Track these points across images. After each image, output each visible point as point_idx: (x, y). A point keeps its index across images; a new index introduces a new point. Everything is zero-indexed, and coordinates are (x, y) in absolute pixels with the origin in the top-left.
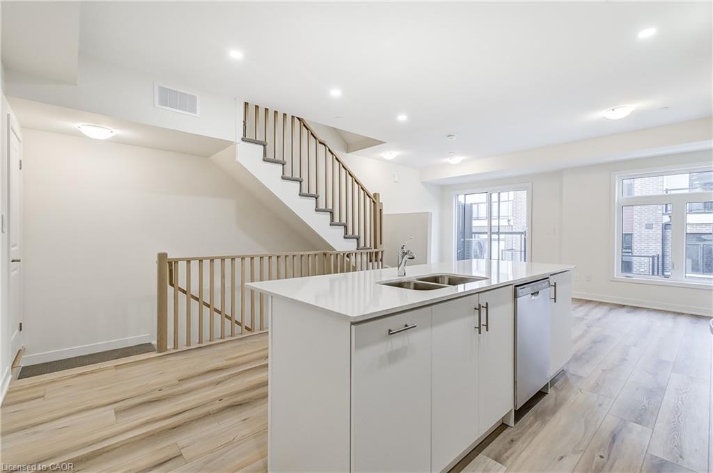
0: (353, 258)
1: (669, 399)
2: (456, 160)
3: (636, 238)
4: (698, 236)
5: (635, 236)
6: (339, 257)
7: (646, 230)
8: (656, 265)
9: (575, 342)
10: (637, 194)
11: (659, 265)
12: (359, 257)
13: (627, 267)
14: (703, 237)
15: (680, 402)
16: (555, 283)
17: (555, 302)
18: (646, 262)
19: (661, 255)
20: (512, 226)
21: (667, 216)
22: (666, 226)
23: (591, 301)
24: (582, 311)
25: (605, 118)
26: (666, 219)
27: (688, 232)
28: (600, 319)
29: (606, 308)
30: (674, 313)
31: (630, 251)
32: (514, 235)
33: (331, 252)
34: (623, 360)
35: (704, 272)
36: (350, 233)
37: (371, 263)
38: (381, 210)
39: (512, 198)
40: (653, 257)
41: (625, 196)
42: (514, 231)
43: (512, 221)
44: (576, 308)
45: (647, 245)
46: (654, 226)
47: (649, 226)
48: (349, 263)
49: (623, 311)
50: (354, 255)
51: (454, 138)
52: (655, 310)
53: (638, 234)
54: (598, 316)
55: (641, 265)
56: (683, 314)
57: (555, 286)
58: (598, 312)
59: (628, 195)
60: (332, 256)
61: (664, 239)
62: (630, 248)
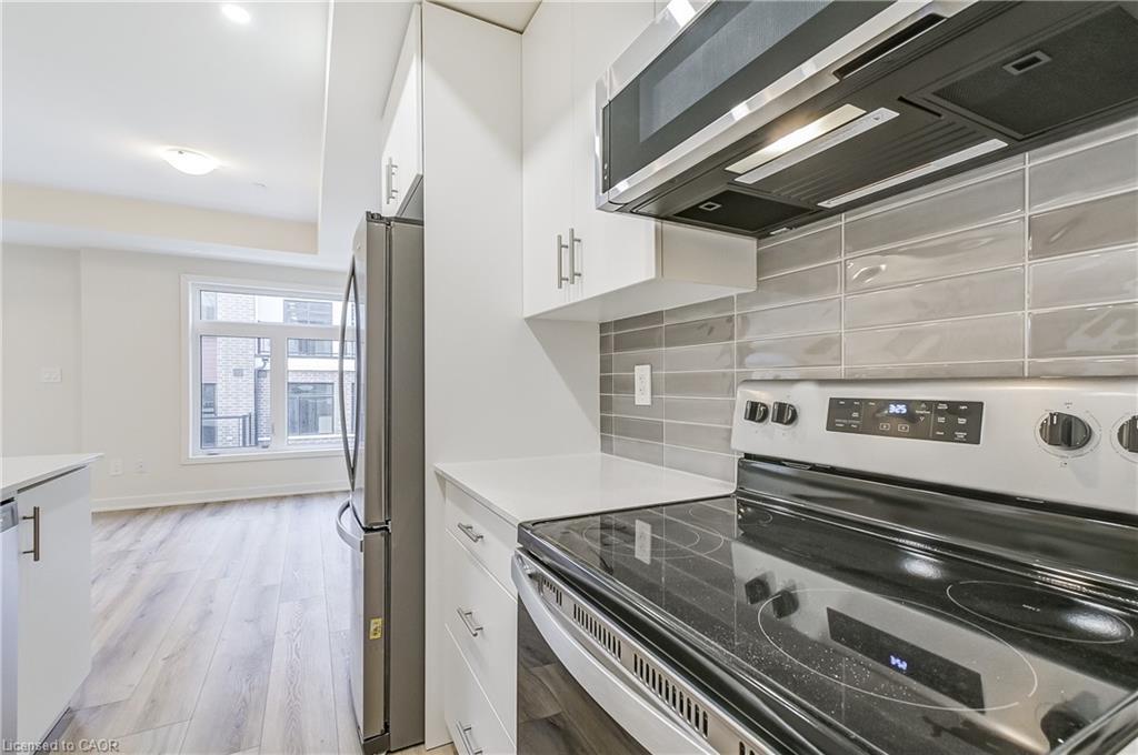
1: (280, 658)
3: (220, 390)
4: (294, 386)
5: (219, 386)
7: (234, 378)
8: (247, 428)
9: (106, 616)
10: (221, 317)
11: (252, 429)
13: (208, 435)
14: (301, 387)
15: (294, 656)
16: (36, 510)
17: (36, 558)
18: (235, 425)
19: (253, 414)
21: (260, 359)
22: (259, 373)
23: (147, 509)
24: (125, 536)
26: (259, 363)
27: (290, 380)
28: (162, 542)
29: (174, 517)
30: (275, 498)
31: (212, 410)
34: (205, 616)
35: (301, 433)
40: (244, 417)
41: (204, 319)
44: (112, 533)
45: (234, 400)
46: (245, 372)
47: (238, 373)
49: (203, 515)
52: (250, 500)
53: (224, 384)
54: (159, 537)
55: (228, 430)
56: (285, 497)
57: (36, 517)
58: (159, 529)
59: (208, 318)
61: (256, 391)
62: (212, 405)
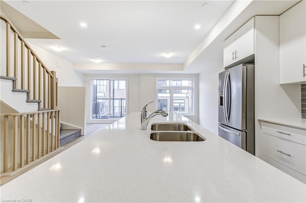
0: (36, 117)
2: (98, 61)
6: (23, 117)
12: (41, 116)
20: (106, 96)
25: (163, 56)
32: (107, 100)
33: (15, 114)
36: (32, 98)
37: (51, 119)
38: (56, 83)
39: (106, 84)
42: (107, 98)
43: (106, 94)
48: (33, 122)
50: (37, 114)
51: (106, 48)
60: (16, 118)
